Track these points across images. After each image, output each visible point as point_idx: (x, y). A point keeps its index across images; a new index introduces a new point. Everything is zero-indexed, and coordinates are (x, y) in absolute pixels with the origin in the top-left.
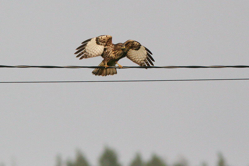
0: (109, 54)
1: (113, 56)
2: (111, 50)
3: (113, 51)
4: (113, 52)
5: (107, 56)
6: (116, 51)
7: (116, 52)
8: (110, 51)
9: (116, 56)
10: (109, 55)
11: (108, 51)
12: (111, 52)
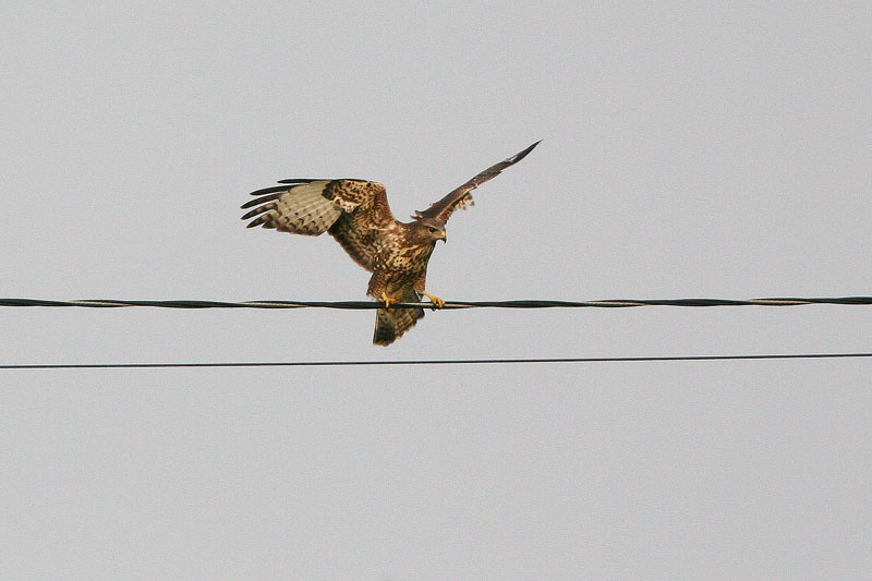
0: (391, 258)
1: (404, 263)
2: (397, 244)
3: (404, 245)
4: (404, 251)
5: (381, 268)
6: (415, 247)
7: (415, 250)
8: (394, 246)
9: (414, 264)
10: (391, 264)
11: (383, 251)
12: (396, 250)
